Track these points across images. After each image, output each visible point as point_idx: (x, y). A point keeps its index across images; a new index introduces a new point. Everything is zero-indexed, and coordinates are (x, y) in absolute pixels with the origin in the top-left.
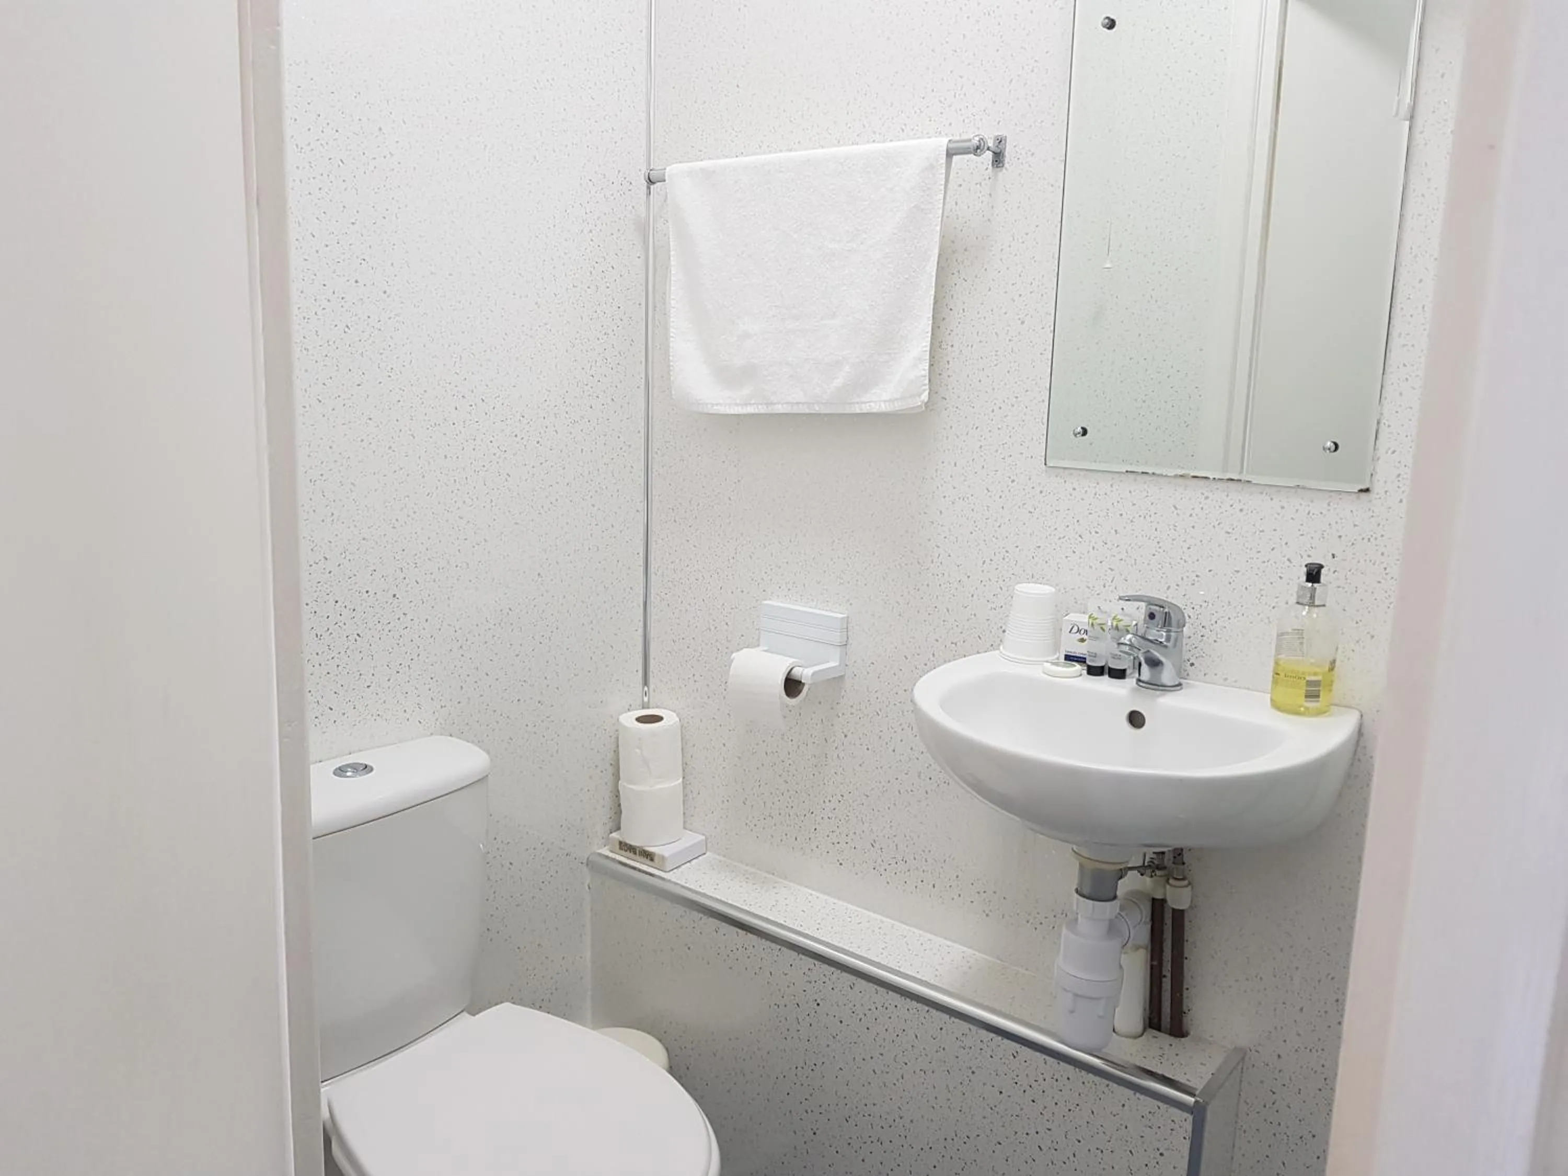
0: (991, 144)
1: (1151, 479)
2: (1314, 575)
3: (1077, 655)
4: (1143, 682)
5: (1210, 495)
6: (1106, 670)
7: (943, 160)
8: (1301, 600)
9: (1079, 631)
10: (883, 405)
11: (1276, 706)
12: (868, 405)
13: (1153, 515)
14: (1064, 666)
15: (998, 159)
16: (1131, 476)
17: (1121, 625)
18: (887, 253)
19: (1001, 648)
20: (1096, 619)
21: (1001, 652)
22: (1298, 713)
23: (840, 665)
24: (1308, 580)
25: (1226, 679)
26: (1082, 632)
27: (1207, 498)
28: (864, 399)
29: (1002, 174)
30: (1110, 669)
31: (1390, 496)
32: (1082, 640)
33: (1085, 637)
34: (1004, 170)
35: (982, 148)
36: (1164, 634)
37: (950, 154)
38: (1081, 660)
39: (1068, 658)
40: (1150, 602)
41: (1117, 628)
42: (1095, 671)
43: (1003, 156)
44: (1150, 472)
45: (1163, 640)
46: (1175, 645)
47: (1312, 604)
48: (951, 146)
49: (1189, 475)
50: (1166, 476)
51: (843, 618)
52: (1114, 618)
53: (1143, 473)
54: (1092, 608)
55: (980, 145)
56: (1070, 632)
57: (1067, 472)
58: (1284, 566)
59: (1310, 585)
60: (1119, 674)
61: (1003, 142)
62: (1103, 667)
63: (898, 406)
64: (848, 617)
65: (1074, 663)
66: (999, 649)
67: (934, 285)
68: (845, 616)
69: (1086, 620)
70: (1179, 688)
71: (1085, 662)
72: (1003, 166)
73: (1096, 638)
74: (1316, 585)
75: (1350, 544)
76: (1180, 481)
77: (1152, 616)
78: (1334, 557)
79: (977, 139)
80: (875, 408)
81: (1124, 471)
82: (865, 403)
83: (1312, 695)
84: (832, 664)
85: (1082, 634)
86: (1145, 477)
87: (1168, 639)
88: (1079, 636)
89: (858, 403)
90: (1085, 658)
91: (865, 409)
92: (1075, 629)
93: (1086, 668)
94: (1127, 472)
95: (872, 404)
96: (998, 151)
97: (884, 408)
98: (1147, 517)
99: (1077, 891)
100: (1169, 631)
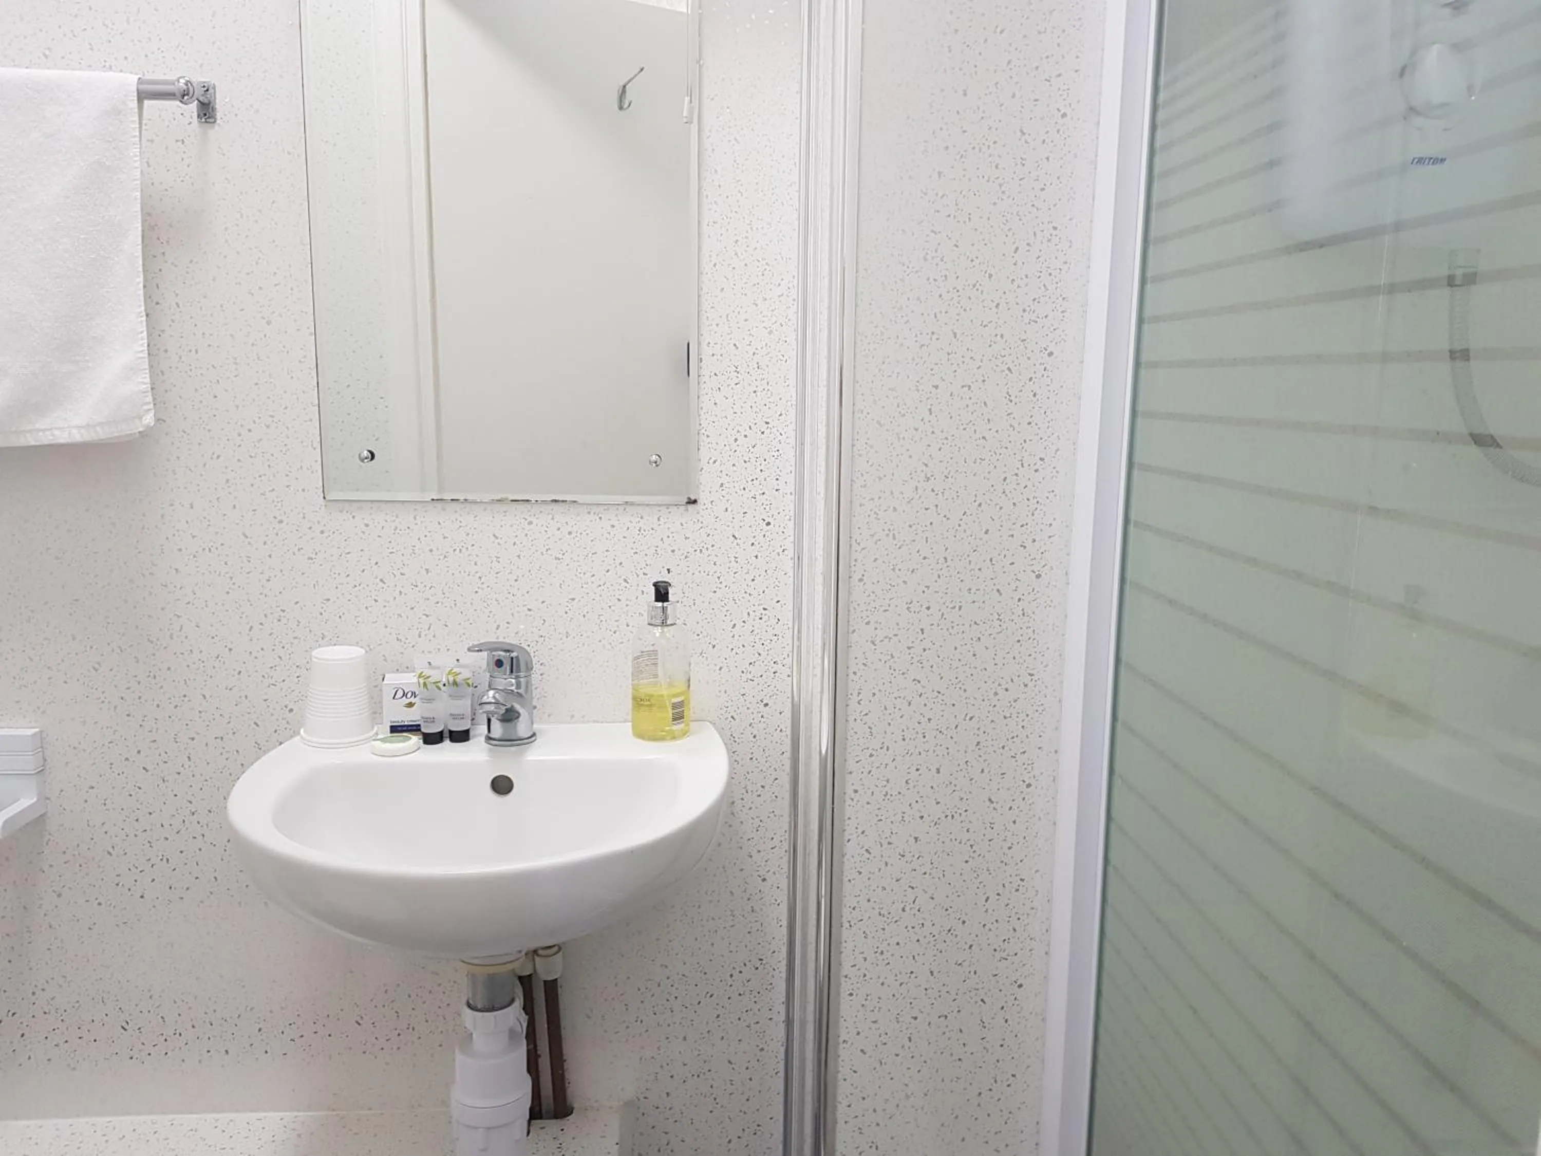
0: (199, 92)
1: (463, 506)
2: (662, 594)
3: (406, 723)
4: (494, 739)
5: (535, 521)
6: (446, 734)
7: (135, 104)
8: (653, 622)
9: (405, 695)
10: (74, 431)
11: (640, 735)
12: (48, 433)
13: (470, 548)
14: (391, 742)
15: (206, 111)
16: (439, 505)
17: (459, 679)
18: (58, 223)
19: (302, 731)
20: (429, 677)
21: (302, 737)
22: (662, 739)
23: (38, 800)
24: (657, 600)
25: (573, 716)
26: (409, 695)
27: (530, 523)
28: (37, 426)
29: (214, 133)
30: (451, 732)
31: (716, 505)
32: (410, 705)
33: (413, 700)
34: (217, 127)
35: (191, 95)
36: (513, 681)
37: (142, 96)
38: (414, 729)
39: (394, 729)
40: (491, 648)
41: (455, 683)
42: (432, 739)
43: (214, 109)
44: (462, 498)
45: (513, 688)
46: (526, 691)
47: (664, 624)
48: (142, 87)
49: (507, 499)
50: (481, 502)
51: (35, 734)
52: (449, 673)
53: (452, 500)
54: (420, 664)
55: (188, 89)
56: (394, 698)
57: (355, 505)
58: (620, 588)
59: (660, 604)
60: (461, 736)
61: (211, 91)
62: (441, 733)
63: (101, 434)
64: (41, 732)
65: (405, 734)
66: (299, 733)
67: (141, 269)
68: (37, 730)
69: (415, 680)
70: (533, 739)
71: (419, 730)
72: (215, 122)
73: (430, 700)
74: (665, 604)
75: (684, 557)
76: (497, 506)
77: (499, 663)
78: (669, 572)
79: (182, 81)
80: (62, 438)
81: (429, 499)
82: (44, 430)
83: (678, 717)
84: (26, 802)
85: (407, 696)
86: (454, 504)
87: (518, 685)
88: (406, 701)
89: (30, 431)
90: (419, 725)
91: (46, 439)
92: (400, 693)
93: (421, 737)
94: (433, 500)
95: (56, 432)
96: (206, 101)
97: (78, 436)
98: (464, 550)
99: (469, 1005)
100: (517, 677)
